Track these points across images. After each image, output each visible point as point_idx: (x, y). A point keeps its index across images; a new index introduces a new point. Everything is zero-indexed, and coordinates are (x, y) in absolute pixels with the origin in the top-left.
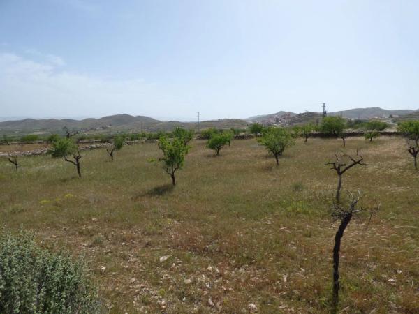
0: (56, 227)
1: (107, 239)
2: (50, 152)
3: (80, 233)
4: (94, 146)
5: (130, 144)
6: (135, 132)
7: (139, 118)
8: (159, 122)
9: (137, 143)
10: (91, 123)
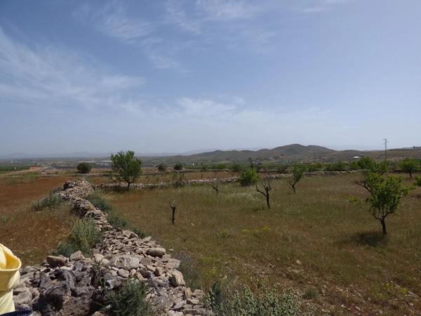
0: (262, 261)
1: (321, 293)
2: (238, 181)
3: (288, 276)
4: (274, 176)
5: (309, 175)
6: (306, 162)
7: (310, 147)
8: (332, 151)
9: (316, 174)
10: (265, 153)
